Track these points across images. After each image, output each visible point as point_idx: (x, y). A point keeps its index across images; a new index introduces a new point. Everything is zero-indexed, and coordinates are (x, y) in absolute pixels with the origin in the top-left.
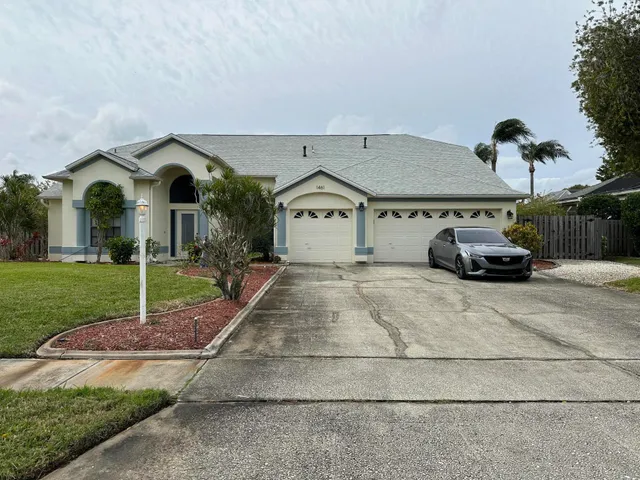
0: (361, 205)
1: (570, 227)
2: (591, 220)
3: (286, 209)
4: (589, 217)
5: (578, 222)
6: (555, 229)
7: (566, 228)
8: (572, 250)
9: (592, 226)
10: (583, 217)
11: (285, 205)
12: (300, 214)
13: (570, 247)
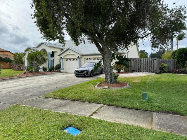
0: (79, 57)
1: (148, 62)
2: (156, 59)
3: (63, 58)
4: (155, 58)
5: (151, 60)
6: (143, 63)
7: (147, 62)
8: (149, 69)
9: (156, 61)
10: (153, 59)
11: (62, 57)
12: (67, 60)
13: (148, 68)
